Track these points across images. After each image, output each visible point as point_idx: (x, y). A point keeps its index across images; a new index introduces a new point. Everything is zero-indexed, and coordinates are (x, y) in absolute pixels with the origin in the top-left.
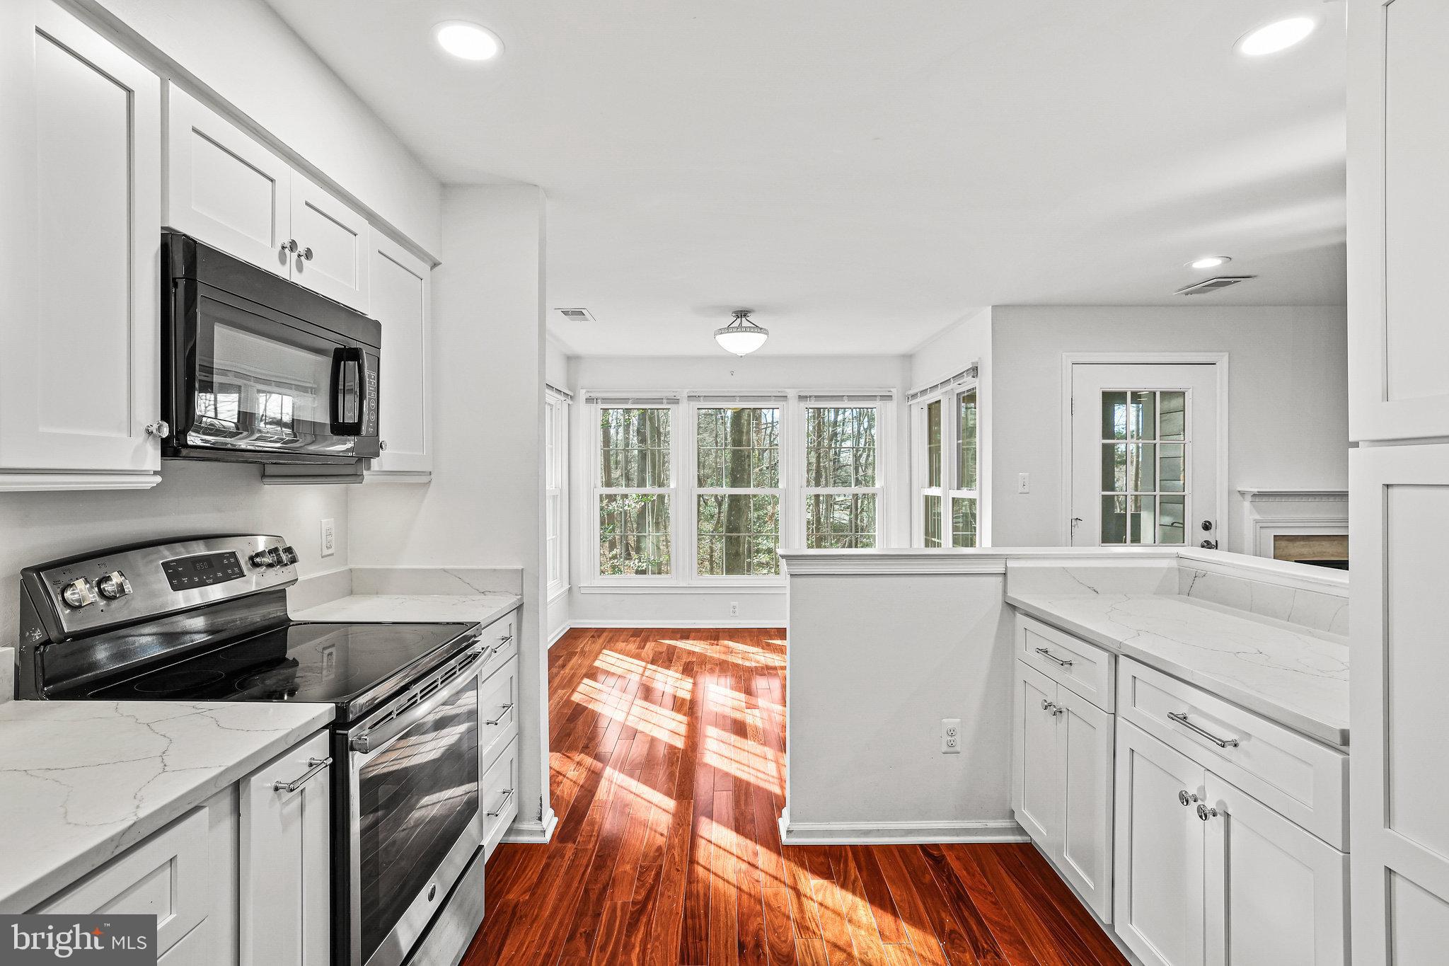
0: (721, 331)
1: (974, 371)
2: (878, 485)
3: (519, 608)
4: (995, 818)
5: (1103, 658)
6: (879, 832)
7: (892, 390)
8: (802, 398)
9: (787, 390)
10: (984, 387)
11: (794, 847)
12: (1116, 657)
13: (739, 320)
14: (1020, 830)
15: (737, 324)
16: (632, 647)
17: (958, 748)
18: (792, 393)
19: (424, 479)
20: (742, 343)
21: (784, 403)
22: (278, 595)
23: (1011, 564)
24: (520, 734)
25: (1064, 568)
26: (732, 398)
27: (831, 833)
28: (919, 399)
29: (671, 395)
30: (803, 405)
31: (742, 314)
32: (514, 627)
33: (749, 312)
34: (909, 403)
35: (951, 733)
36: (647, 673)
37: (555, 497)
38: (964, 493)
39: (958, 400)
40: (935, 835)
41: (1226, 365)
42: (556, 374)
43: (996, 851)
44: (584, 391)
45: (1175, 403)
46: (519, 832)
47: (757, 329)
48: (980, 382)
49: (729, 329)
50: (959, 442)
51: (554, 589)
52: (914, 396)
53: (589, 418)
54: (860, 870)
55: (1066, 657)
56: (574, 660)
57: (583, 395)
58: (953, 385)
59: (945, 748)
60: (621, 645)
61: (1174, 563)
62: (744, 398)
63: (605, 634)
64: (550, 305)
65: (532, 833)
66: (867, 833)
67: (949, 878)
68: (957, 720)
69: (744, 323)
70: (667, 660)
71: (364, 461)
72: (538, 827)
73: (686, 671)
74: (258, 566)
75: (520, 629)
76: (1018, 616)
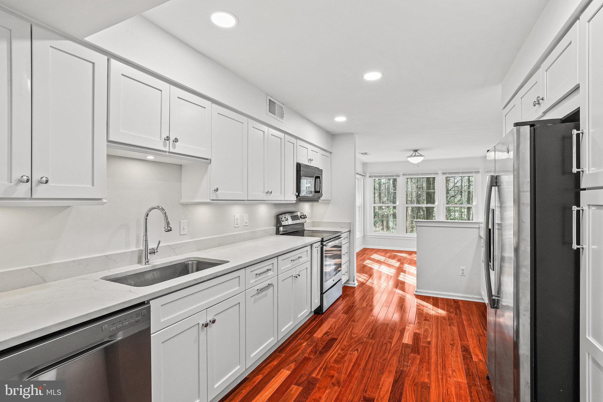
0: (409, 157)
2: (474, 204)
3: (350, 231)
6: (441, 294)
7: (480, 169)
8: (443, 173)
9: (438, 171)
13: (415, 153)
15: (414, 154)
16: (383, 254)
17: (465, 275)
18: (440, 172)
19: (329, 202)
20: (416, 160)
21: (437, 176)
22: (303, 224)
23: (481, 225)
24: (349, 261)
26: (418, 174)
29: (399, 174)
30: (444, 176)
31: (416, 151)
32: (348, 235)
33: (418, 150)
35: (463, 270)
36: (386, 260)
37: (359, 207)
40: (457, 298)
42: (359, 169)
44: (368, 174)
46: (349, 284)
47: (421, 155)
49: (411, 156)
51: (358, 235)
53: (370, 182)
56: (364, 255)
57: (368, 175)
59: (461, 274)
60: (379, 253)
62: (422, 174)
63: (374, 251)
64: (357, 152)
65: (352, 284)
67: (457, 305)
68: (465, 267)
69: (417, 154)
70: (393, 257)
71: (319, 198)
72: (353, 283)
73: (399, 260)
74: (301, 218)
75: (350, 236)
76: (482, 239)
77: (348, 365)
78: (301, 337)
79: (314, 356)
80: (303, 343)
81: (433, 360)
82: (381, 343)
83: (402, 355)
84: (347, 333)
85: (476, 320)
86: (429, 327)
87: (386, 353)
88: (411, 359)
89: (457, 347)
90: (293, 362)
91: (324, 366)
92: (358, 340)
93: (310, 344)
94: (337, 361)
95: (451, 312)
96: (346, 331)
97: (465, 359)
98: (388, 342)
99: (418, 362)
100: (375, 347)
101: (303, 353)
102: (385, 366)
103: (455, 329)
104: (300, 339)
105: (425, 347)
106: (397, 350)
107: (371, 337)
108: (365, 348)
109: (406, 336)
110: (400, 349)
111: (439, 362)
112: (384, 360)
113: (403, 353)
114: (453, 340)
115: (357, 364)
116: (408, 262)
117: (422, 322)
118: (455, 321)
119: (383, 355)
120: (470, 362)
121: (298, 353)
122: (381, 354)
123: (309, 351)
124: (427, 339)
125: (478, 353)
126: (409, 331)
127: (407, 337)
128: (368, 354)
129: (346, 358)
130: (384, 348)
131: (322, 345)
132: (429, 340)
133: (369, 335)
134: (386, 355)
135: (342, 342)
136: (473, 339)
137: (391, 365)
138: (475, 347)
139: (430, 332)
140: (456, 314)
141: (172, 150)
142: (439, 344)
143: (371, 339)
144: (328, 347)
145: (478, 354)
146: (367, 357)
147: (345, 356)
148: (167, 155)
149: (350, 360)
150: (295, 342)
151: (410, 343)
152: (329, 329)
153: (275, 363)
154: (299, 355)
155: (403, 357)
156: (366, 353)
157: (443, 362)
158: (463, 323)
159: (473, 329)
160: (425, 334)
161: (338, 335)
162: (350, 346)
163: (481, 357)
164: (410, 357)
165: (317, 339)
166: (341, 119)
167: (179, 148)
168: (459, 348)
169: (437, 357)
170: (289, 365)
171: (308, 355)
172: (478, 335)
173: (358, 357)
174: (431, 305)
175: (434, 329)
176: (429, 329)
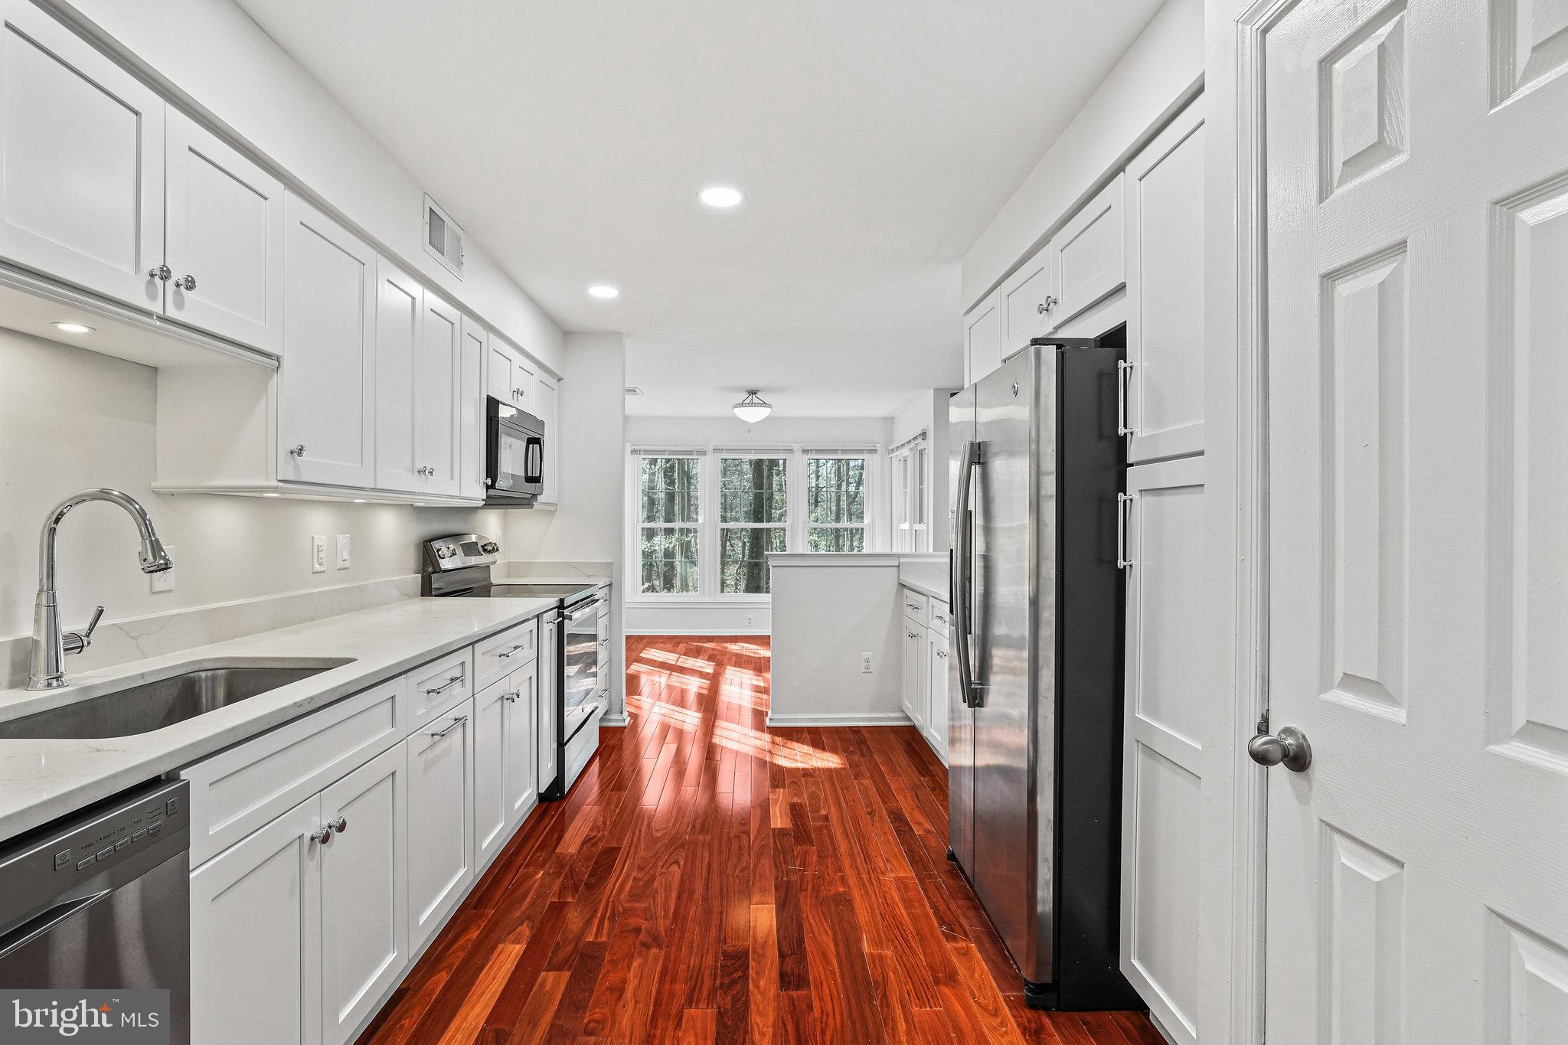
0: (737, 405)
1: (924, 435)
2: (867, 519)
3: (610, 585)
4: (893, 712)
5: (925, 600)
6: (824, 719)
7: (877, 445)
8: (805, 451)
9: (795, 444)
10: (930, 445)
11: (773, 727)
12: (928, 599)
13: (751, 397)
14: (908, 718)
15: (748, 401)
17: (871, 670)
18: (797, 447)
19: (557, 509)
20: (753, 415)
21: (791, 455)
23: (902, 560)
24: (611, 660)
25: (933, 563)
26: (748, 451)
28: (897, 452)
29: (699, 448)
30: (806, 457)
31: (753, 392)
32: (609, 595)
33: (759, 392)
34: (888, 456)
35: (867, 661)
36: (681, 660)
39: (920, 455)
40: (857, 721)
44: (630, 444)
46: (609, 720)
47: (764, 404)
48: (927, 444)
49: (742, 405)
50: (921, 487)
52: (893, 450)
55: (916, 605)
57: (628, 447)
58: (913, 444)
59: (864, 670)
60: (659, 645)
62: (757, 451)
63: (645, 640)
65: (617, 721)
66: (817, 720)
67: (859, 737)
68: (871, 653)
69: (756, 400)
70: (697, 653)
71: (534, 496)
72: (620, 718)
73: (711, 658)
74: (485, 550)
75: (610, 598)
76: (905, 589)
77: (665, 896)
78: (524, 860)
79: (573, 897)
80: (537, 873)
81: (843, 849)
82: (725, 837)
83: (778, 853)
84: (640, 831)
85: (902, 761)
86: (818, 787)
87: (743, 855)
88: (800, 856)
89: (881, 817)
90: (522, 923)
91: (609, 912)
92: (672, 842)
93: (553, 873)
94: (634, 896)
95: (850, 753)
96: (636, 828)
97: (900, 835)
98: (741, 833)
99: (815, 858)
100: (716, 847)
101: (541, 894)
102: (748, 881)
103: (868, 782)
104: (521, 865)
105: (820, 829)
106: (764, 846)
107: (698, 829)
108: (694, 856)
109: (775, 813)
110: (772, 841)
111: (855, 850)
112: (743, 870)
113: (779, 847)
114: (870, 804)
115: (685, 891)
116: (734, 661)
117: (800, 781)
118: (864, 769)
119: (739, 861)
120: (911, 837)
121: (529, 899)
122: (734, 861)
123: (555, 888)
124: (819, 812)
125: (921, 819)
126: (779, 803)
127: (778, 815)
128: (705, 865)
129: (655, 884)
130: (735, 847)
131: (587, 868)
132: (823, 812)
133: (694, 827)
134: (745, 858)
135: (636, 852)
136: (905, 797)
137: (760, 876)
138: (913, 810)
139: (823, 797)
140: (862, 755)
141: (172, 312)
142: (847, 815)
143: (701, 832)
144: (604, 870)
145: (922, 821)
146: (704, 873)
147: (652, 880)
148: (156, 327)
149: (665, 888)
150: (510, 876)
151: (788, 825)
152: (592, 830)
153: (474, 934)
154: (533, 903)
155: (781, 856)
156: (698, 864)
157: (864, 849)
158: (880, 770)
159: (900, 779)
160: (813, 803)
161: (620, 840)
162: (657, 857)
163: (928, 826)
164: (795, 853)
165: (568, 858)
166: (603, 292)
167: (195, 310)
168: (886, 816)
169: (850, 843)
170: (514, 930)
171: (559, 899)
172: (912, 788)
173: (682, 876)
174: (808, 745)
175: (828, 790)
176: (818, 792)
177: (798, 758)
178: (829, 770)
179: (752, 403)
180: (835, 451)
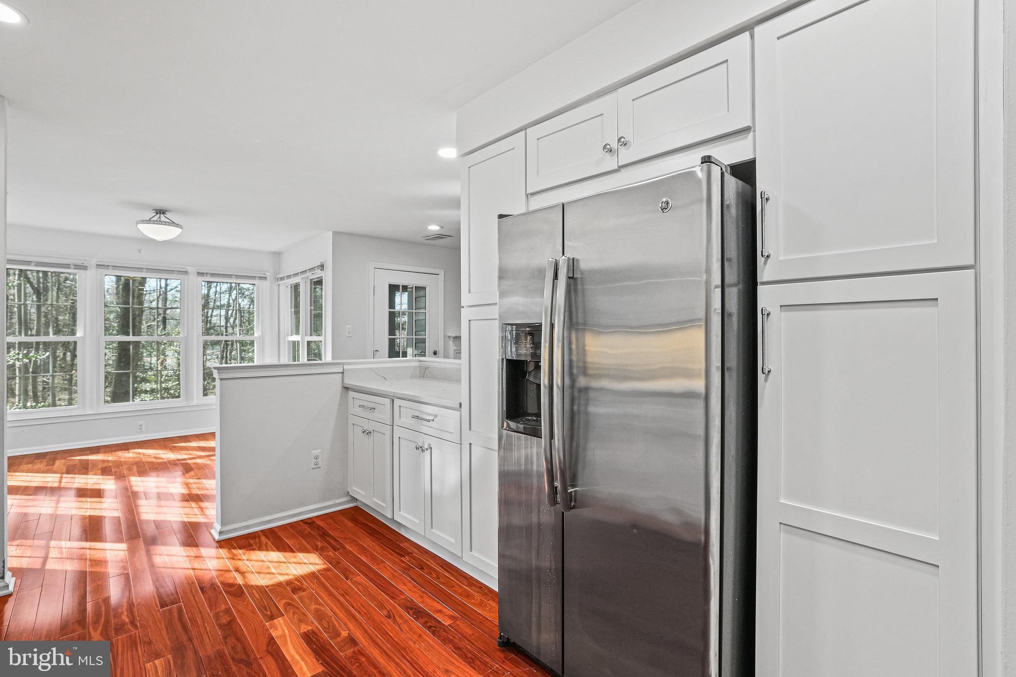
0: (143, 222)
1: (322, 267)
2: (256, 335)
4: (340, 498)
5: (387, 401)
7: (266, 273)
8: (198, 274)
9: (190, 267)
10: (328, 277)
11: (224, 540)
12: (393, 400)
13: (158, 215)
14: (354, 499)
15: (156, 218)
16: (40, 466)
17: (320, 465)
20: (160, 232)
21: (185, 276)
23: (346, 367)
25: (370, 368)
26: (139, 269)
27: (248, 527)
28: (286, 281)
29: (79, 262)
30: (201, 279)
31: (161, 212)
33: (167, 211)
34: (278, 283)
35: (316, 458)
36: (64, 480)
38: (314, 338)
39: (311, 283)
40: (309, 514)
41: (443, 276)
43: (342, 514)
45: (422, 293)
47: (173, 224)
48: (325, 274)
49: (149, 221)
50: (311, 308)
52: (282, 279)
54: (268, 539)
55: (373, 405)
58: (308, 274)
59: (313, 466)
61: (417, 364)
67: (318, 529)
68: (320, 450)
69: (163, 218)
73: (106, 472)
76: (350, 392)
86: (317, 602)
89: (402, 617)
97: (435, 632)
105: (355, 659)
109: (293, 656)
114: (381, 605)
116: (136, 470)
118: (348, 565)
120: (445, 631)
124: (339, 635)
125: (438, 606)
126: (288, 639)
127: (298, 657)
132: (345, 634)
136: (406, 585)
138: (423, 597)
139: (331, 614)
145: (441, 608)
151: (320, 669)
158: (363, 561)
159: (386, 565)
160: (325, 625)
163: (448, 611)
168: (406, 615)
172: (403, 572)
174: (274, 551)
175: (329, 602)
176: (323, 609)
177: (273, 570)
178: (313, 575)
179: (160, 221)
180: (230, 276)
